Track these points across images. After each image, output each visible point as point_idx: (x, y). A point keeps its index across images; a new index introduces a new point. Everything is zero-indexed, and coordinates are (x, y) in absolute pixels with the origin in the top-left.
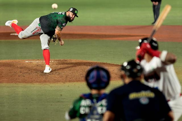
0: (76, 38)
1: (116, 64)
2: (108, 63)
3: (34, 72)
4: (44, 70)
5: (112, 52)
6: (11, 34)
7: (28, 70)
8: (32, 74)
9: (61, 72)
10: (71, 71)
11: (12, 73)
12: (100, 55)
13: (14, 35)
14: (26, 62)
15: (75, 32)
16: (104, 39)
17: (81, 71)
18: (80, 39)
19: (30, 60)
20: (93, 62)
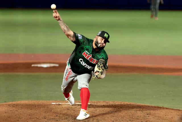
0: (121, 72)
1: (176, 109)
2: (165, 107)
3: (63, 118)
4: (78, 115)
5: (171, 92)
6: (33, 65)
7: (54, 115)
8: (61, 120)
9: (100, 118)
10: (114, 117)
11: (33, 118)
12: (154, 96)
13: (37, 67)
14: (53, 103)
15: (121, 64)
16: (161, 74)
17: (128, 117)
18: (127, 74)
19: (58, 102)
20: (145, 106)
